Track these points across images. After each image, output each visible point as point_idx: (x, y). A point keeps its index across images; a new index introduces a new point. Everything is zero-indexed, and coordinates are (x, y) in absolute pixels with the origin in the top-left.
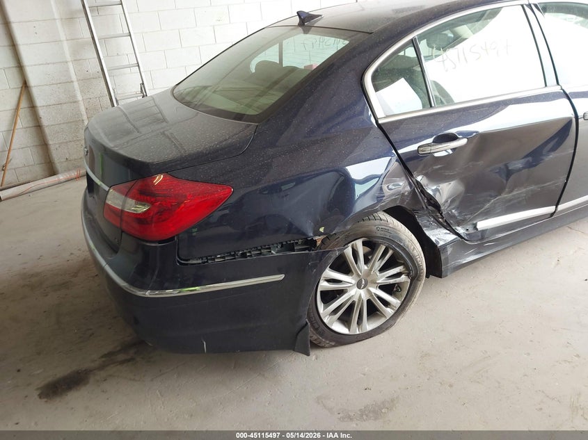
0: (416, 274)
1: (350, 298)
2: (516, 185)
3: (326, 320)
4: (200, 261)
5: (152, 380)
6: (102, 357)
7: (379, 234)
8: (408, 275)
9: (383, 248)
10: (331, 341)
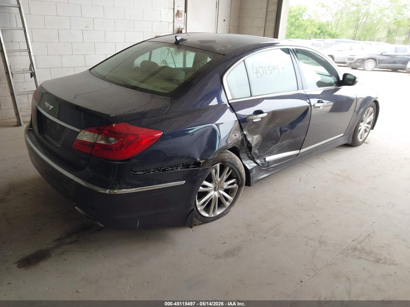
0: (242, 183)
1: (211, 196)
2: (284, 139)
3: (199, 209)
4: (142, 173)
5: (96, 251)
6: (54, 241)
7: (228, 160)
8: (238, 184)
9: (228, 169)
10: (200, 221)
